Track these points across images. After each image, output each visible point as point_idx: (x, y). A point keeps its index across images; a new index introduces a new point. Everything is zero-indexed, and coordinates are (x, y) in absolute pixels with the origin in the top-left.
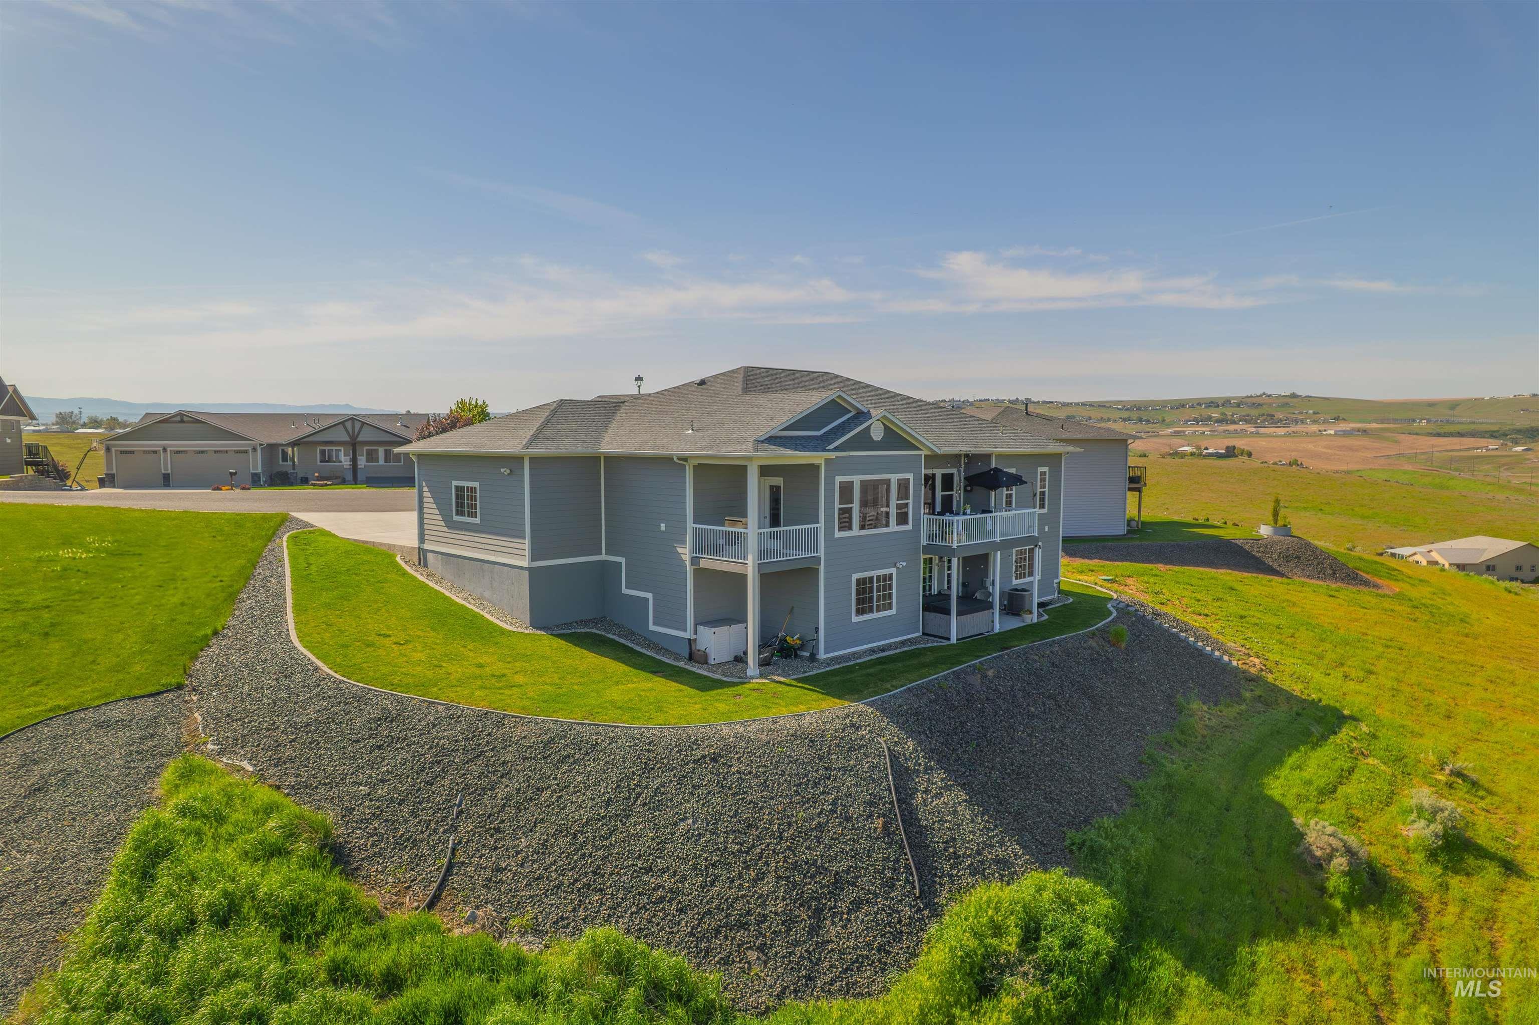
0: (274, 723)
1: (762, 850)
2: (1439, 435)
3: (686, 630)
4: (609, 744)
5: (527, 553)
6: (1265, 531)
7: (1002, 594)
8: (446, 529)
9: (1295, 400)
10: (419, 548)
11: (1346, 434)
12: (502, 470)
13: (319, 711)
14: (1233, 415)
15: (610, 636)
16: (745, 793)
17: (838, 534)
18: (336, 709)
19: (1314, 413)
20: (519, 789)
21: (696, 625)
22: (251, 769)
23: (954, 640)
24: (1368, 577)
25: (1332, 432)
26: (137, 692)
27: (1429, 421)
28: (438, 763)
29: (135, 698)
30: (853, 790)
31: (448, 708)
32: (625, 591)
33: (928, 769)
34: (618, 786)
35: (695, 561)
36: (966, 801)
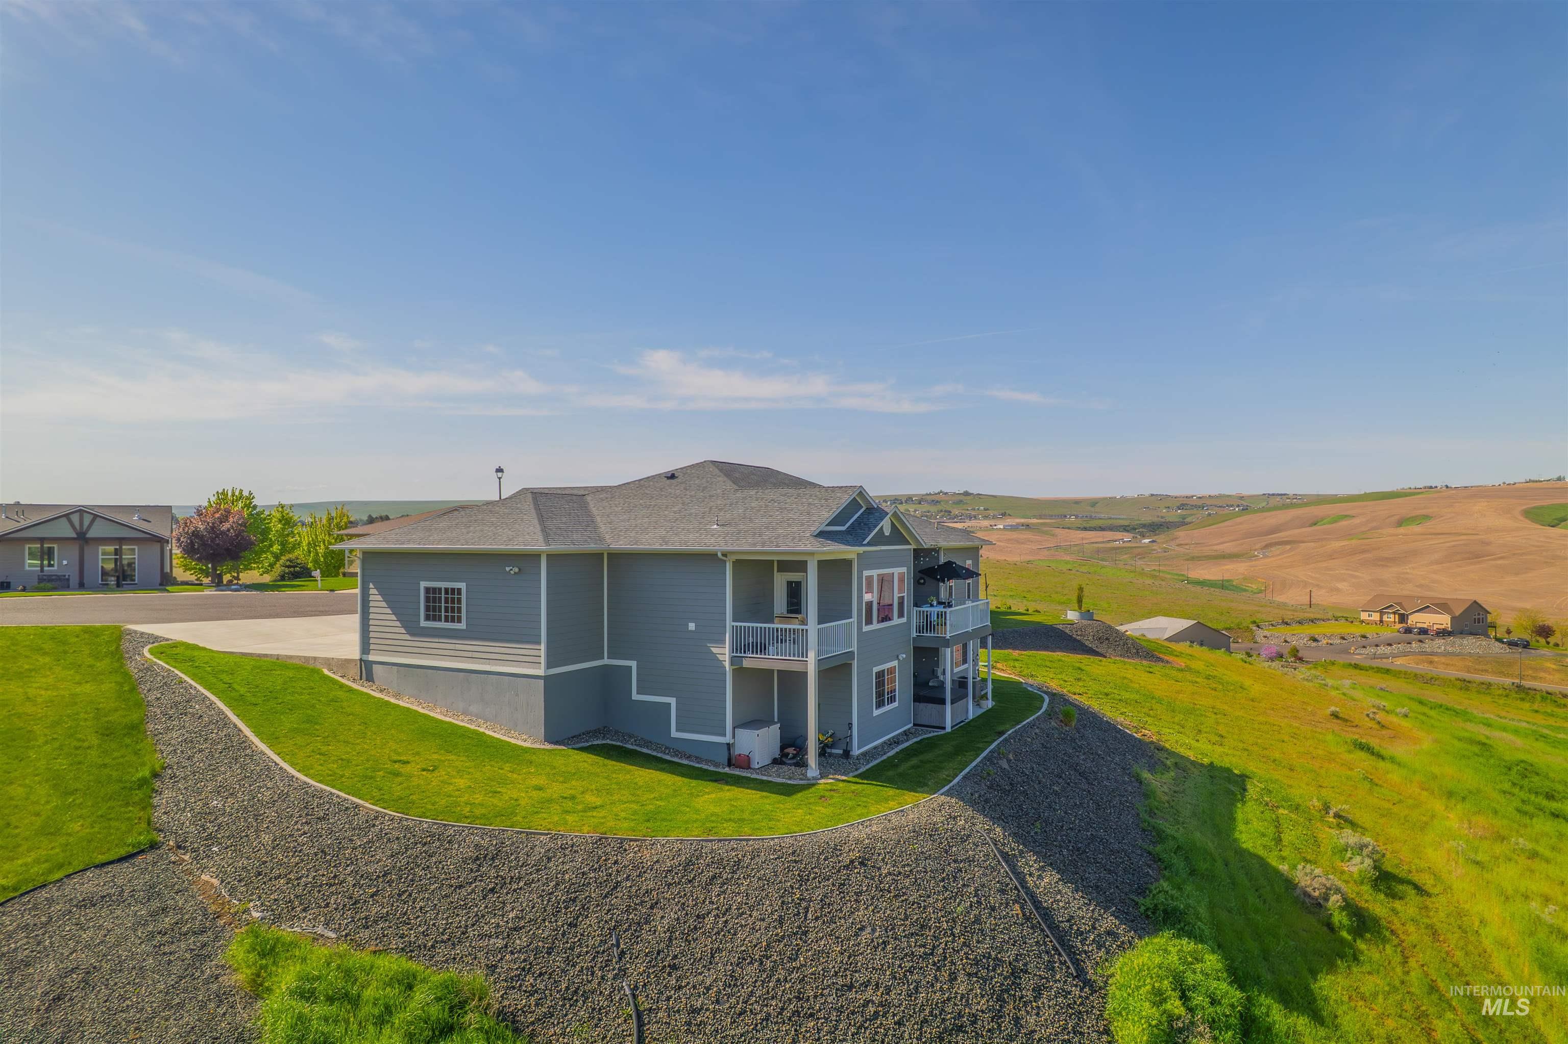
0: (335, 876)
1: (944, 949)
2: (1085, 529)
3: (724, 735)
4: (752, 859)
5: (543, 660)
6: (1072, 616)
7: (953, 681)
8: (408, 637)
9: (969, 497)
10: (361, 660)
11: (1014, 528)
12: (508, 569)
13: (392, 856)
14: (915, 511)
15: (629, 746)
16: (904, 894)
17: (866, 629)
18: (415, 852)
19: (985, 510)
20: (678, 919)
21: (734, 728)
22: (333, 936)
23: (949, 729)
24: (1161, 656)
25: (1002, 527)
26: (102, 858)
27: (1077, 517)
28: (574, 900)
29: (103, 865)
30: (984, 880)
31: (554, 838)
32: (635, 696)
33: (1021, 852)
34: (783, 903)
35: (733, 660)
36: (1059, 879)
